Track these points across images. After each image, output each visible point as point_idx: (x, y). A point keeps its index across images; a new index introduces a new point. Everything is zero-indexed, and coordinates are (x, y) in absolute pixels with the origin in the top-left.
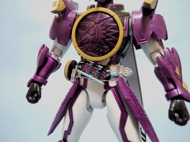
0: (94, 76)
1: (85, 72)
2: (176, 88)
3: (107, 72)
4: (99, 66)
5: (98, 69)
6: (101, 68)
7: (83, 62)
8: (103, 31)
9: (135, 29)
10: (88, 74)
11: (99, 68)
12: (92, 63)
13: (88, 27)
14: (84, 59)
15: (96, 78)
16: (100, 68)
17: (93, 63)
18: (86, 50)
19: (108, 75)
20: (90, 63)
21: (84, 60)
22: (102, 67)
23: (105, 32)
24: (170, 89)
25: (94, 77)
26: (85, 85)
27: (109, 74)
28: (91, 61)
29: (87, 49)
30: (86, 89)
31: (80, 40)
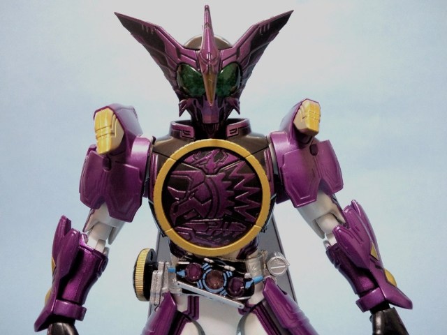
0: (218, 290)
1: (195, 285)
2: (376, 285)
3: (245, 277)
4: (227, 267)
5: (224, 274)
6: (232, 272)
7: (188, 263)
8: (228, 191)
9: (288, 178)
10: (204, 289)
11: (227, 272)
12: (209, 263)
13: (192, 183)
14: (189, 254)
15: (223, 295)
16: (229, 271)
17: (211, 261)
18: (193, 234)
19: (248, 285)
20: (206, 262)
21: (189, 256)
22: (232, 269)
23: (233, 192)
24: (365, 289)
25: (218, 293)
26: (193, 311)
27: (252, 282)
28: (208, 257)
29: (194, 231)
30: (198, 321)
31: (175, 211)
